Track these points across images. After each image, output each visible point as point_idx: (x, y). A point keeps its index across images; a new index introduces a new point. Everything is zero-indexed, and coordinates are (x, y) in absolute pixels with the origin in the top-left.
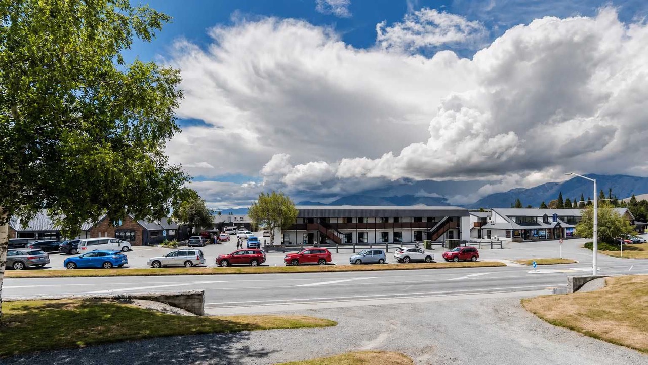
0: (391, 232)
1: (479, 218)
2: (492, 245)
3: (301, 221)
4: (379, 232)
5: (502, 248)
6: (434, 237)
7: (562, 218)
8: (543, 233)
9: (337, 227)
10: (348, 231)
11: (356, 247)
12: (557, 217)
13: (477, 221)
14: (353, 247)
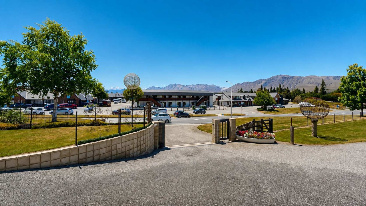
0: (181, 102)
1: (218, 97)
2: (219, 108)
3: (145, 97)
4: (177, 102)
5: (223, 109)
6: (198, 105)
7: (251, 97)
8: (242, 103)
9: (160, 99)
10: (165, 101)
11: (172, 108)
12: (249, 96)
13: (217, 98)
14: (171, 108)
